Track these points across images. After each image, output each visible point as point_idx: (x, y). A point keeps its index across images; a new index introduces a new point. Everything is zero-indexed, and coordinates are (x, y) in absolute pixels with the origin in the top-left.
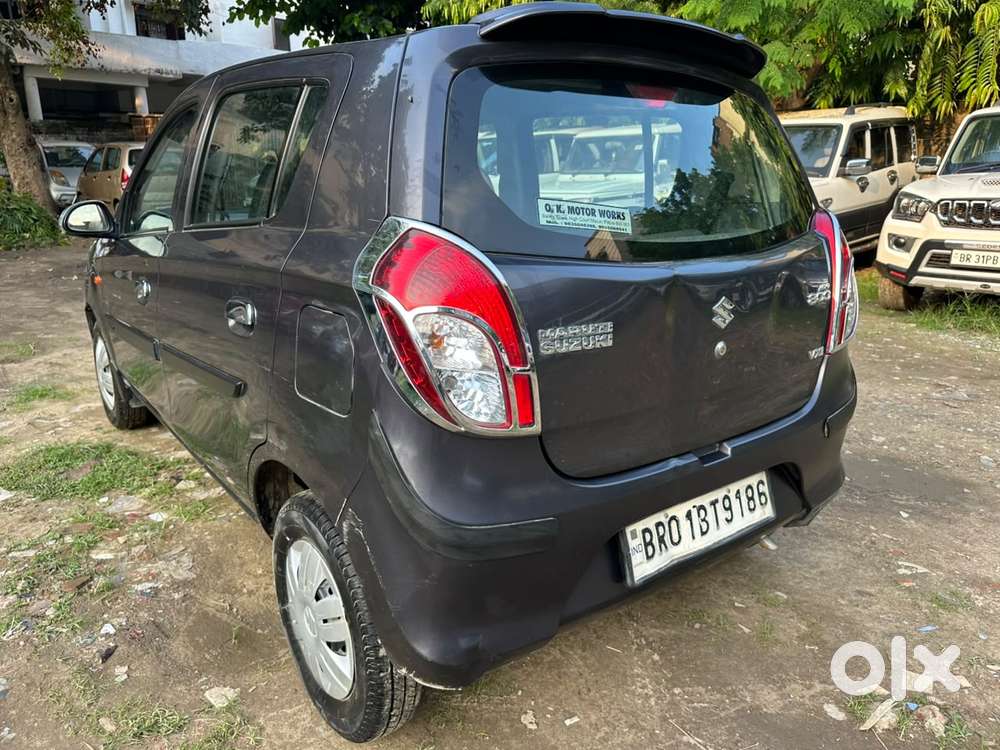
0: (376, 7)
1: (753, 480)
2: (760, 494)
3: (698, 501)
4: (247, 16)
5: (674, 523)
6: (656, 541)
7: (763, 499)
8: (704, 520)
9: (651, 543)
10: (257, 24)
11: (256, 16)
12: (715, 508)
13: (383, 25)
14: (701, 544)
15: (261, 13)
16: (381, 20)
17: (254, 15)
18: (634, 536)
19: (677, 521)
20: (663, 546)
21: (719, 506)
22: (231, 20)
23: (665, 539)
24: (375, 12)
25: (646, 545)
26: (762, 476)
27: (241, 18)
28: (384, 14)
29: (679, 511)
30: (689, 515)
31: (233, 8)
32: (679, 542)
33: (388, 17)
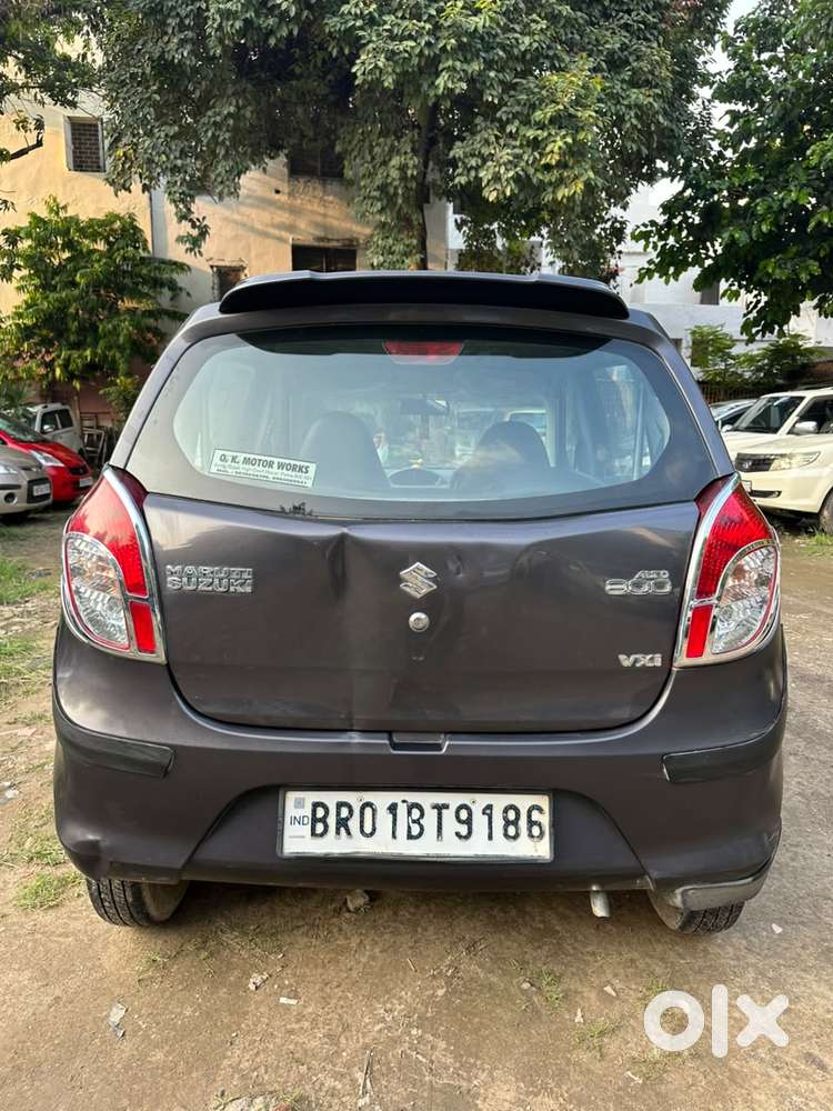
0: (801, 247)
1: (524, 802)
2: (531, 823)
3: (413, 797)
4: (657, 275)
5: (368, 811)
6: (332, 821)
7: (536, 831)
8: (417, 822)
9: (324, 820)
10: (667, 282)
11: (666, 274)
12: (440, 815)
13: (807, 268)
14: (404, 848)
15: (672, 270)
16: (804, 262)
17: (663, 272)
18: (297, 805)
19: (374, 811)
20: (342, 830)
21: (448, 815)
22: (639, 281)
23: (350, 823)
24: (799, 254)
25: (315, 820)
26: (543, 801)
27: (650, 278)
28: (810, 254)
29: (381, 800)
30: (393, 808)
31: (643, 269)
32: (372, 834)
33: (816, 258)
